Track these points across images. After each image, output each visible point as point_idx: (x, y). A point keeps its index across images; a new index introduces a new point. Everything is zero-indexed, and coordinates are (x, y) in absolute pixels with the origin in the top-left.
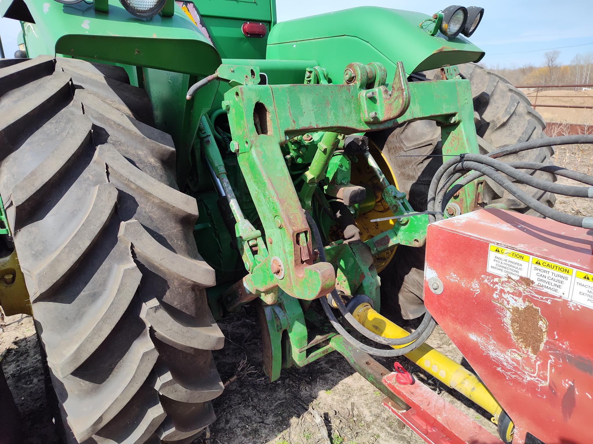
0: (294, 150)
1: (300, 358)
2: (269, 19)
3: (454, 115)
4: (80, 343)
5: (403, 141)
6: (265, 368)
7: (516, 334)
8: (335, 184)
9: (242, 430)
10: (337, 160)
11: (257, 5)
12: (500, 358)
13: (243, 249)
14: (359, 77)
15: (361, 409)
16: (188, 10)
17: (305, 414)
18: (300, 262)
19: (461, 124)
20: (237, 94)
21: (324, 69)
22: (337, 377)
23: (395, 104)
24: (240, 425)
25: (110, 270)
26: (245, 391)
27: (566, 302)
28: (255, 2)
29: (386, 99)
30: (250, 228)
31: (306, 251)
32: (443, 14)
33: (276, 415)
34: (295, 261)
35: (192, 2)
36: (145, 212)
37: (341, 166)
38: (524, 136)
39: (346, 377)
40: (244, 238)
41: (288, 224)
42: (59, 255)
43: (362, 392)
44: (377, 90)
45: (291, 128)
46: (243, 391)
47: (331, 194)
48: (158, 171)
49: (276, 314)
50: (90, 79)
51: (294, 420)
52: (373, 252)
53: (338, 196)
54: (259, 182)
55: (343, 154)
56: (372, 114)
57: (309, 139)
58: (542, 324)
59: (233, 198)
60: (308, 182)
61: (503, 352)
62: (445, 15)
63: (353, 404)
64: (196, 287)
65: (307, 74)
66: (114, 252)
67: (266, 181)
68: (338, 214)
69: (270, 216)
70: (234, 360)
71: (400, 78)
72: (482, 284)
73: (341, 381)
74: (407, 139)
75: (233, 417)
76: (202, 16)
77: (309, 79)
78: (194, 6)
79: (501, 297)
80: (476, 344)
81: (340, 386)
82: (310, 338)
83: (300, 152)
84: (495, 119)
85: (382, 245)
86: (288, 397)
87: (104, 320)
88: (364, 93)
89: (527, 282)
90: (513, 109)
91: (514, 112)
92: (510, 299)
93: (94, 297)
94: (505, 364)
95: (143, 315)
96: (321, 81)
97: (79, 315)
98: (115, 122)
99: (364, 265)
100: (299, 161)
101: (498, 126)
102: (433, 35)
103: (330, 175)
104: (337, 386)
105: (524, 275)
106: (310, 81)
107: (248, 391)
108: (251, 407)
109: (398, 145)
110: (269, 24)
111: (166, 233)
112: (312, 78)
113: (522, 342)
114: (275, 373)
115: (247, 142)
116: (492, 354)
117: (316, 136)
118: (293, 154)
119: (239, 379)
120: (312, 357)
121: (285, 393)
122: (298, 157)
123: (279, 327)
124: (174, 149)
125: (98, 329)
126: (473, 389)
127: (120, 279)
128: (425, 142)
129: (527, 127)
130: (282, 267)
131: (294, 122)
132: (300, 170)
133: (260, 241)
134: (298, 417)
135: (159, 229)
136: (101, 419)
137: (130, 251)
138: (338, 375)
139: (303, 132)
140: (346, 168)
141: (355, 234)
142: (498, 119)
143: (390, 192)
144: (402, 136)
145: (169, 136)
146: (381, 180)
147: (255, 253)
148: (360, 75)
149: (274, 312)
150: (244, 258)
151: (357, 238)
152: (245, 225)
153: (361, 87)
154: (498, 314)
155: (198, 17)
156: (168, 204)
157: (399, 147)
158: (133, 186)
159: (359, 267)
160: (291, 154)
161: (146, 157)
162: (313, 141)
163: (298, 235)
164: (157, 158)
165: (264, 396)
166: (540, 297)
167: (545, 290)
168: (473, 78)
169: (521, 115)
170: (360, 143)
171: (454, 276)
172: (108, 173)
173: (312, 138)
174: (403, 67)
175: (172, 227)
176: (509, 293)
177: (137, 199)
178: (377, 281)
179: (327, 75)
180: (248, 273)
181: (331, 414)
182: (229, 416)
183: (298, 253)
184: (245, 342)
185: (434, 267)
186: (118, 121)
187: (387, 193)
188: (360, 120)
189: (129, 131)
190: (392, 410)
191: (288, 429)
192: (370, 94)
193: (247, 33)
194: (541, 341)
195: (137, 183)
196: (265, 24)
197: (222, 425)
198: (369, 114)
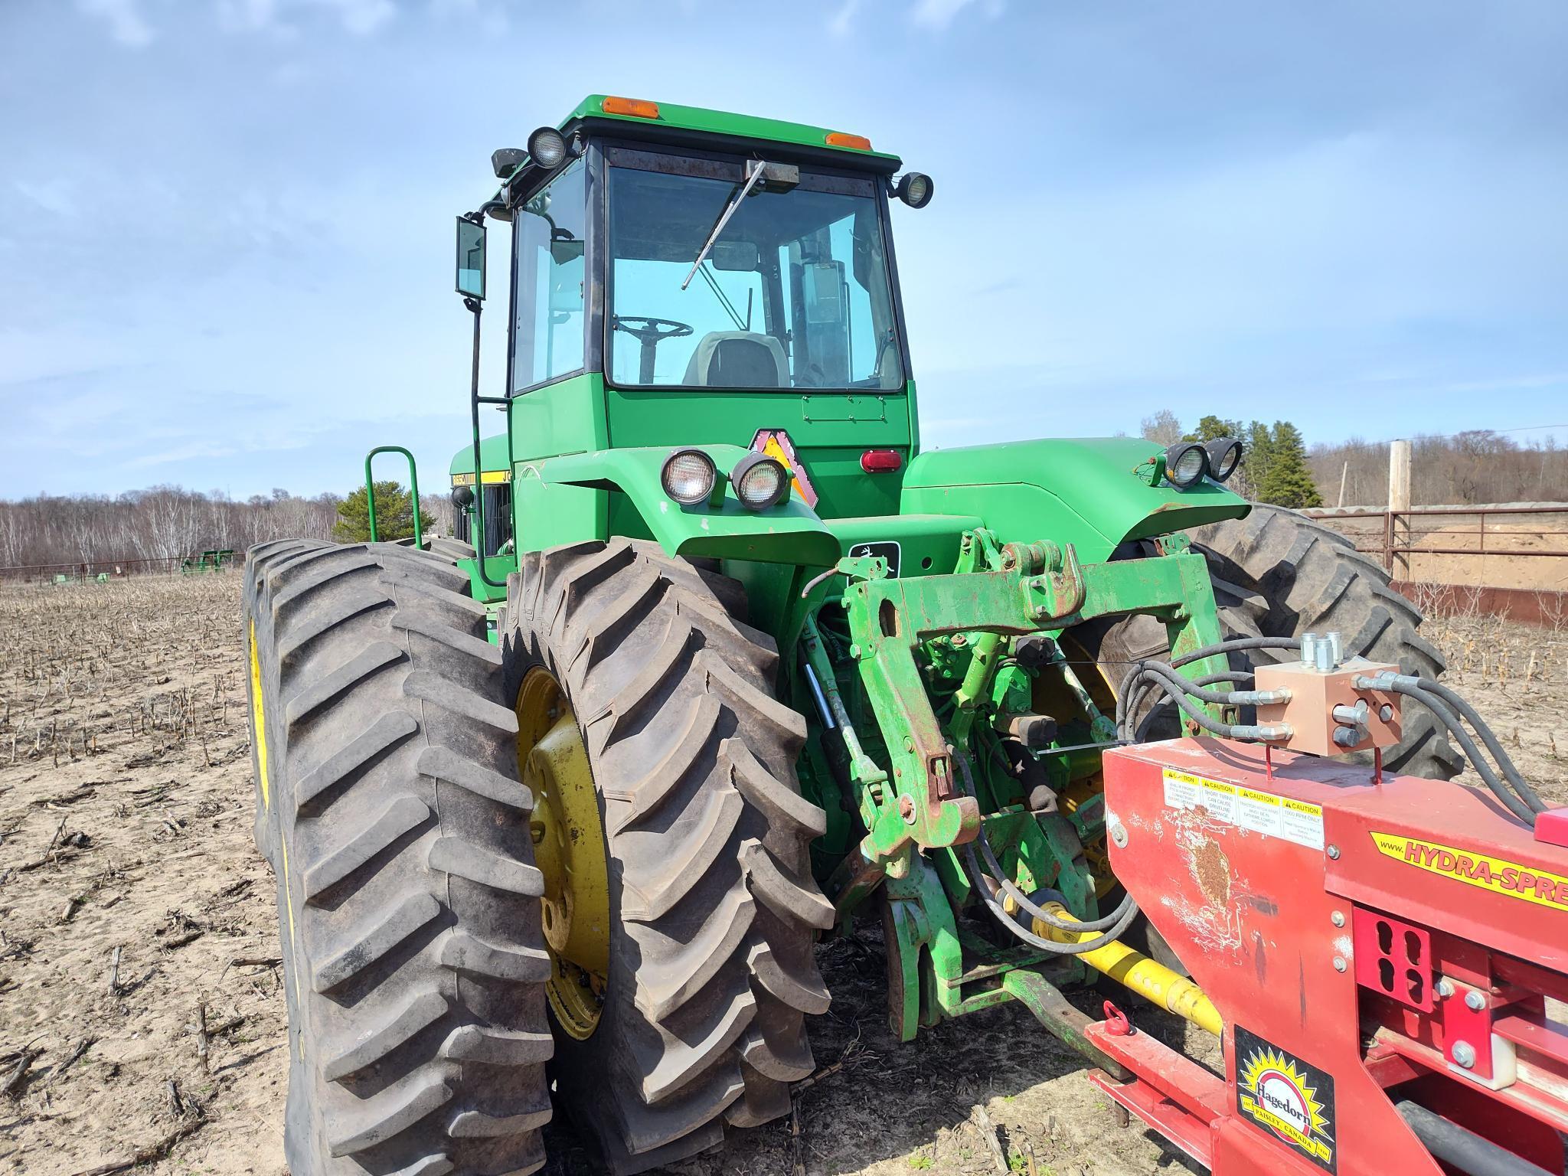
0: (937, 657)
1: (950, 998)
2: (908, 443)
3: (1178, 606)
4: (675, 877)
5: (1127, 644)
6: (893, 1020)
7: (1204, 884)
8: (1007, 712)
9: (851, 1138)
10: (1006, 676)
11: (886, 422)
12: (1195, 923)
13: (861, 797)
14: (1019, 561)
15: (1067, 1126)
16: (778, 443)
17: (964, 1124)
18: (937, 799)
19: (1192, 620)
20: (860, 591)
21: (991, 531)
22: (1029, 1080)
23: (1067, 595)
24: (847, 1132)
25: (707, 796)
26: (856, 1088)
27: (1236, 827)
28: (883, 419)
29: (1057, 589)
30: (872, 767)
31: (944, 784)
32: (1165, 456)
33: (910, 1125)
34: (930, 796)
35: (783, 430)
36: (746, 731)
37: (1014, 683)
38: (1363, 636)
39: (1044, 1081)
40: (862, 780)
41: (920, 746)
42: (661, 771)
43: (1073, 1104)
44: (1047, 578)
45: (924, 629)
46: (853, 1089)
47: (1001, 730)
48: (760, 682)
49: (910, 913)
50: (680, 570)
51: (943, 1132)
52: (1081, 835)
53: (1011, 730)
54: (885, 694)
55: (1015, 664)
56: (1039, 609)
57: (961, 641)
58: (1224, 863)
59: (847, 725)
60: (960, 705)
61: (1196, 913)
62: (1169, 457)
63: (1053, 1120)
64: (802, 831)
65: (964, 541)
66: (713, 775)
67: (894, 693)
68: (1019, 767)
69: (898, 737)
70: (836, 1045)
71: (1070, 564)
72: (1164, 823)
73: (1035, 1086)
74: (1133, 641)
75: (836, 1120)
76: (797, 449)
77: (967, 548)
78: (787, 436)
79: (1183, 836)
80: (1170, 911)
81: (1031, 1092)
82: (967, 965)
83: (949, 662)
84: (1307, 606)
85: (1091, 818)
86: (934, 1102)
87: (702, 852)
88: (1028, 581)
89: (1201, 810)
90: (1340, 589)
91: (1343, 595)
92: (1192, 837)
93: (690, 827)
94: (1200, 930)
95: (741, 856)
96: (987, 551)
97: (672, 848)
98: (714, 624)
99: (1063, 853)
100: (947, 674)
101: (1314, 619)
102: (1154, 485)
103: (998, 698)
104: (1026, 1092)
105: (1198, 803)
106: (968, 551)
107: (862, 1090)
108: (868, 1111)
109: (1119, 651)
110: (906, 450)
111: (768, 758)
112: (972, 546)
113: (1211, 893)
114: (909, 1023)
115: (871, 646)
116: (1187, 920)
117: (972, 638)
118: (936, 663)
119: (845, 1070)
120: (972, 1002)
121: (929, 1097)
122: (944, 668)
123: (915, 936)
124: (777, 655)
125: (694, 864)
126: (1195, 1003)
127: (721, 805)
128: (1159, 647)
129: (1370, 620)
130: (914, 806)
131: (929, 621)
132: (949, 690)
133: (886, 787)
134: (950, 1127)
135: (761, 753)
136: (684, 988)
137: (730, 776)
138: (1030, 1076)
139: (950, 632)
140: (1023, 687)
141: (1049, 800)
142: (1312, 606)
143: (1101, 727)
144: (1125, 637)
145: (771, 639)
146: (1087, 707)
147: (878, 803)
148: (1020, 559)
149: (907, 910)
150: (863, 811)
151: (1052, 808)
152: (864, 763)
153: (1024, 573)
154: (1184, 860)
155: (792, 451)
156: (772, 721)
157: (1121, 654)
158: (734, 698)
159: (1051, 852)
160: (934, 664)
161: (746, 664)
162: (968, 645)
163: (933, 761)
164: (757, 666)
165: (892, 1098)
166: (1215, 827)
167: (1219, 818)
168: (1267, 535)
169: (1360, 599)
170: (1041, 647)
171: (1136, 817)
172: (708, 682)
173: (965, 641)
174: (1073, 550)
175: (775, 752)
176: (1189, 829)
177: (737, 715)
178: (1087, 882)
179: (997, 541)
180: (869, 833)
181: (1010, 1126)
182: (829, 1119)
183: (933, 786)
184: (857, 1018)
185: (1115, 810)
186: (718, 622)
187: (1097, 728)
188: (1024, 617)
189: (728, 633)
190: (1103, 1086)
191: (933, 1144)
192: (1034, 583)
193: (870, 468)
194: (1224, 887)
195: (740, 695)
196: (900, 450)
197: (818, 1129)
198: (1034, 608)
